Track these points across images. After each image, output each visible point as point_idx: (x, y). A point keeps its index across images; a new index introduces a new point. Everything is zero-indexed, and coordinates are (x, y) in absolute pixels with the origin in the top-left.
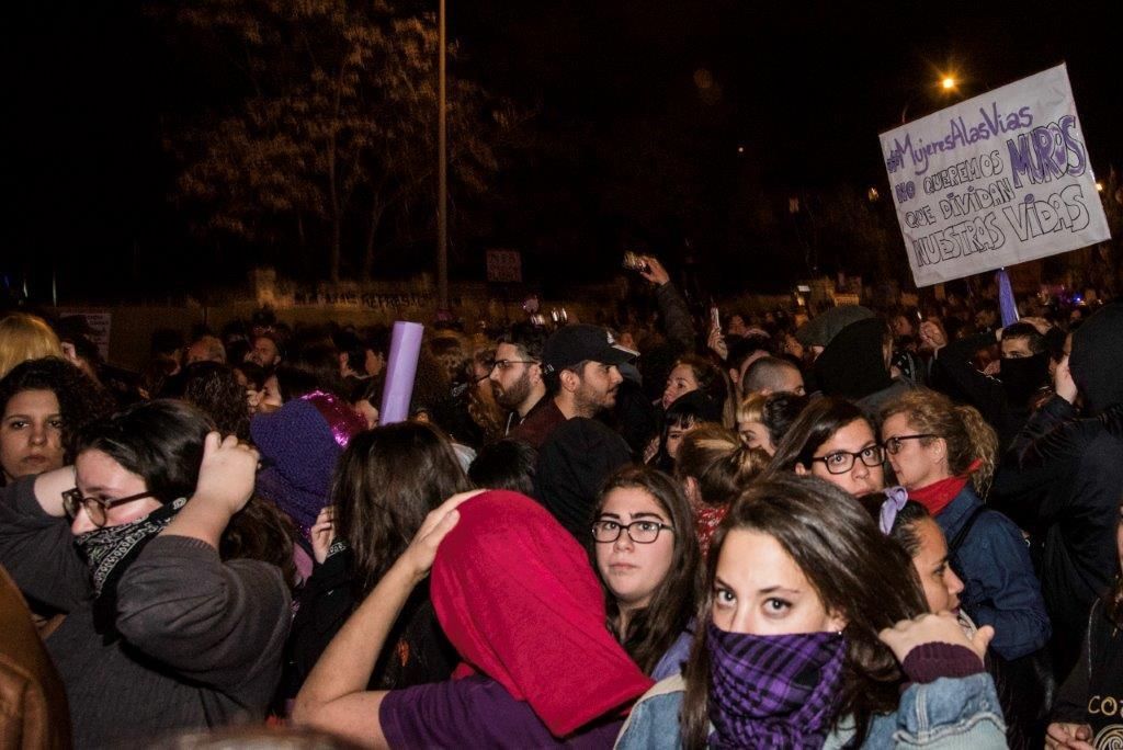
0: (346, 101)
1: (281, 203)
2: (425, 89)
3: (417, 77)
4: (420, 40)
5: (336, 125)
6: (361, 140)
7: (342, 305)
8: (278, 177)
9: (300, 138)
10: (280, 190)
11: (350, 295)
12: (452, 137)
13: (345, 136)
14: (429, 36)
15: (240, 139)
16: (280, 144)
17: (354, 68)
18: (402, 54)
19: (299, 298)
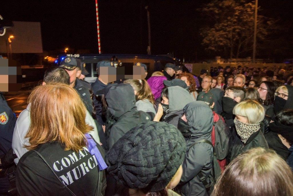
0: (235, 23)
1: (221, 44)
2: (252, 18)
3: (250, 15)
4: (251, 7)
5: (233, 28)
6: (237, 30)
7: (232, 63)
8: (221, 39)
9: (225, 31)
10: (221, 41)
11: (234, 62)
12: (258, 28)
13: (234, 30)
14: (253, 6)
15: (214, 32)
16: (221, 32)
17: (236, 15)
18: (247, 11)
19: (224, 62)
